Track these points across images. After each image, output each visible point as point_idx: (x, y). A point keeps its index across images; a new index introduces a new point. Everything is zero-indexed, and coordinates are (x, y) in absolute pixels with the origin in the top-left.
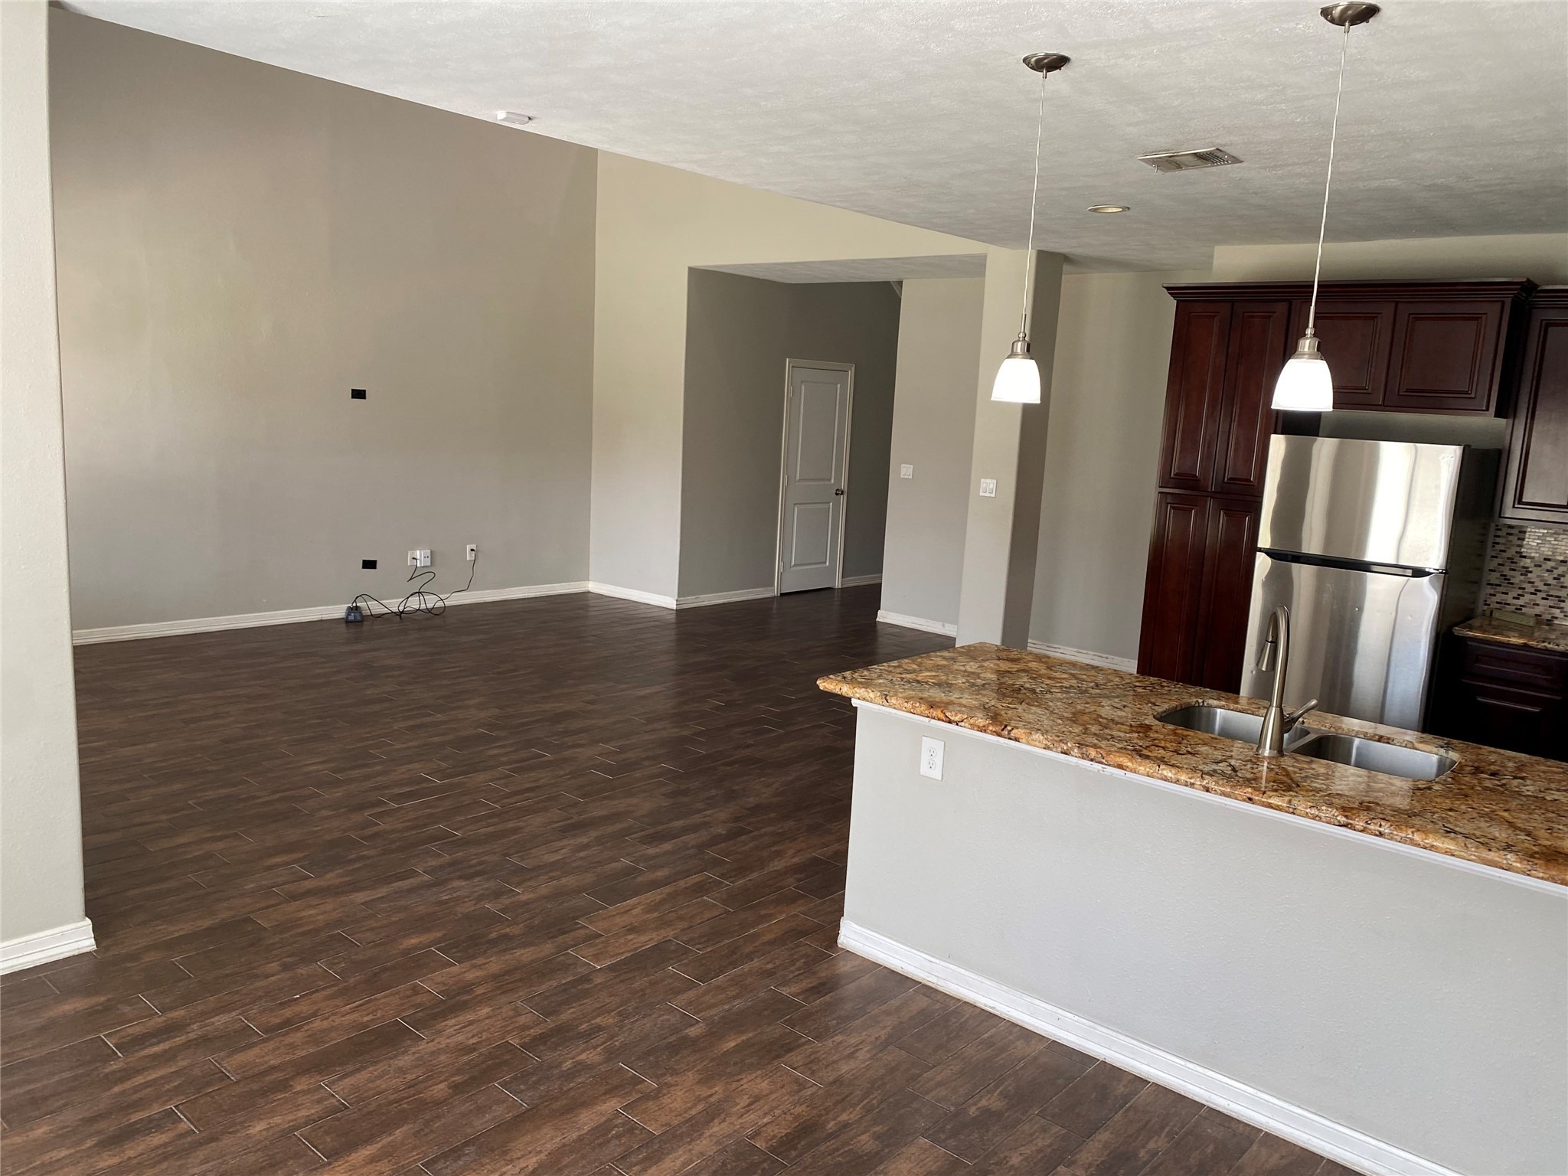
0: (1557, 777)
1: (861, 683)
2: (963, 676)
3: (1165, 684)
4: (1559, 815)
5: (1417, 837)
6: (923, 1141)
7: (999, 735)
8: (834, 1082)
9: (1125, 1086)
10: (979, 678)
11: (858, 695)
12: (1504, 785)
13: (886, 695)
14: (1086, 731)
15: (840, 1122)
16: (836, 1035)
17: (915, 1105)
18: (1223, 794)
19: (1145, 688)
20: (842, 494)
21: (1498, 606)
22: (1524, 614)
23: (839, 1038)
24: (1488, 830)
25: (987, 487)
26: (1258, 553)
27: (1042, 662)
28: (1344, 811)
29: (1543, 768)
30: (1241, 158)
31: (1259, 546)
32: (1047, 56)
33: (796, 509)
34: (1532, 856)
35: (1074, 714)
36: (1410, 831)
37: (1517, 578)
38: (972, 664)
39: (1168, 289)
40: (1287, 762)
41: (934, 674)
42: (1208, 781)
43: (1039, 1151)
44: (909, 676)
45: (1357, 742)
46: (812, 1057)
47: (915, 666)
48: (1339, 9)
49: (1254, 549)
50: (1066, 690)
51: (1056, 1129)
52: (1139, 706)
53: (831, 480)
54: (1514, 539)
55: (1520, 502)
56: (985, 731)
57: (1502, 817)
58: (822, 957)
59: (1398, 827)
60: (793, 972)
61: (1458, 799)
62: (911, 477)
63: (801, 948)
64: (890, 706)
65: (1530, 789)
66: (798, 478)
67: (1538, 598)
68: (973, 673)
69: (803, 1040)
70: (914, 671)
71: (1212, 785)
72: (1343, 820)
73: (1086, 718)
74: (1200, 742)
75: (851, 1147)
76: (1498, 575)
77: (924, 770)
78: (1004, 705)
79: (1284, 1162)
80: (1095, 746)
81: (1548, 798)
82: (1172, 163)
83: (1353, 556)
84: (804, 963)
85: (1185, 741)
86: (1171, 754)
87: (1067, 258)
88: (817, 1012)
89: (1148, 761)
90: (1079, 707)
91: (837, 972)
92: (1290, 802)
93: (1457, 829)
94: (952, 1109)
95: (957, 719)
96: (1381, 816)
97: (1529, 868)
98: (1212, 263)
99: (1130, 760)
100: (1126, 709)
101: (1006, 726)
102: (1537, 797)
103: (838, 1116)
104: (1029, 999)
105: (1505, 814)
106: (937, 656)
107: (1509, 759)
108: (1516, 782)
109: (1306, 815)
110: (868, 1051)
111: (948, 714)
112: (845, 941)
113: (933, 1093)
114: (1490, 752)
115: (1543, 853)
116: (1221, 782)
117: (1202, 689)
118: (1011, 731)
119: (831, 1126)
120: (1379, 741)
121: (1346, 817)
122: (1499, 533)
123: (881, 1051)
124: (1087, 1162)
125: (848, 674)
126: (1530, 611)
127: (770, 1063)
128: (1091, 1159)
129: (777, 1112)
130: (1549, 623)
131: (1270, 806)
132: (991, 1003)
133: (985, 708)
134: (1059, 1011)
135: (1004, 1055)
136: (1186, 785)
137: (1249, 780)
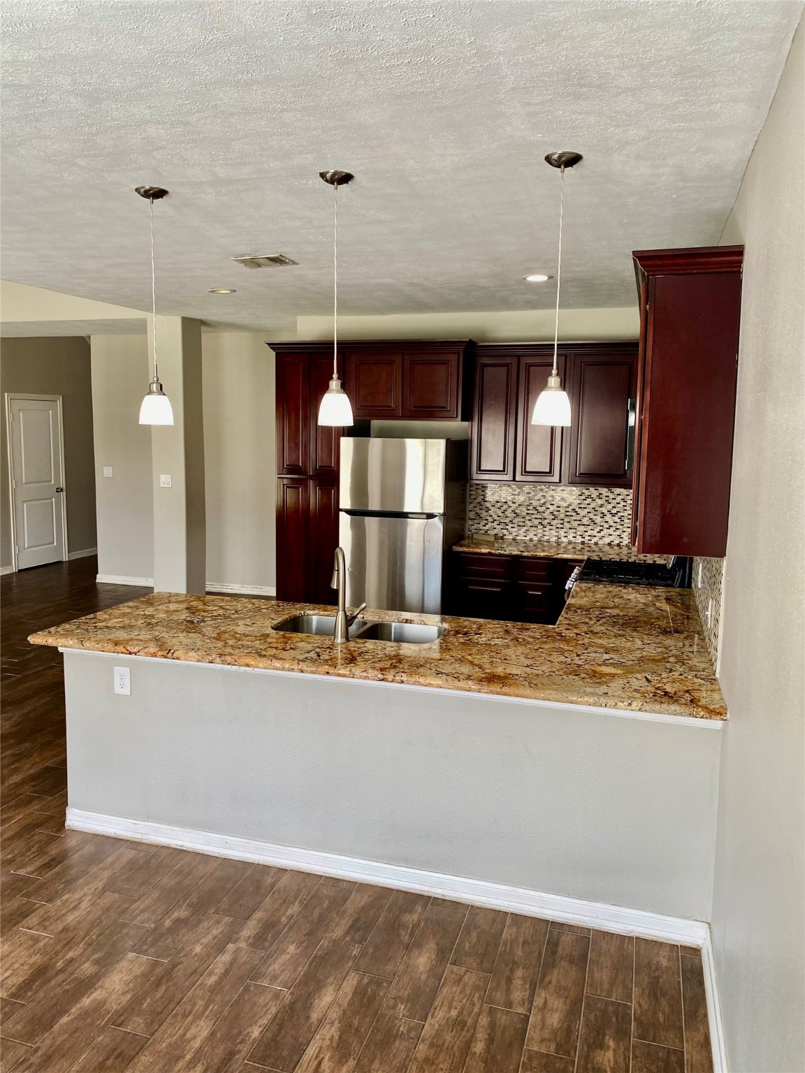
0: (498, 630)
1: (63, 635)
2: (142, 619)
3: (281, 604)
4: (497, 653)
5: (421, 680)
6: (131, 955)
7: (166, 657)
8: (62, 931)
9: (272, 877)
10: (154, 618)
11: (60, 644)
12: (470, 639)
13: (82, 641)
14: (225, 645)
15: (67, 960)
16: (64, 895)
17: (125, 931)
18: (312, 672)
19: (268, 609)
20: (62, 490)
21: (476, 531)
22: (489, 535)
23: (67, 896)
24: (459, 669)
25: (164, 480)
26: (340, 512)
27: (201, 601)
28: (381, 671)
29: (491, 626)
30: (296, 261)
31: (341, 507)
32: (151, 189)
33: (25, 505)
34: (481, 681)
35: (218, 634)
36: (417, 676)
37: (484, 514)
38: (150, 609)
39: (269, 344)
40: (352, 644)
41: (120, 620)
42: (302, 665)
43: (215, 938)
44: (100, 624)
45: (394, 624)
46: (45, 916)
47: (106, 616)
48: (330, 174)
49: (338, 510)
50: (214, 618)
51: (226, 919)
52: (262, 622)
53: (51, 481)
54: (480, 491)
55: (480, 470)
56: (156, 656)
57: (467, 659)
58: (52, 839)
59: (411, 675)
60: (28, 856)
61: (445, 652)
62: (112, 476)
63: (36, 837)
64: (85, 649)
65: (483, 639)
66: (24, 482)
67: (495, 525)
68: (150, 615)
69: (37, 906)
70: (105, 620)
71: (305, 668)
72: (380, 676)
73: (226, 636)
74: (299, 640)
75: (76, 975)
76: (474, 513)
77: (118, 690)
78: (170, 635)
79: (371, 899)
80: (230, 654)
81: (492, 644)
82: (254, 263)
83: (396, 509)
84: (38, 847)
85: (290, 641)
86: (280, 651)
87: (203, 323)
88: (48, 882)
89: (264, 659)
90: (223, 629)
91: (66, 848)
92: (351, 670)
93: (443, 671)
94: (153, 925)
95: (135, 650)
96: (402, 670)
97: (480, 688)
98: (296, 327)
99: (253, 660)
100: (255, 625)
101: (170, 650)
102: (486, 644)
103: (65, 955)
104: (205, 834)
105: (469, 657)
106: (124, 606)
107: (474, 623)
108: (476, 637)
109: (361, 677)
110: (89, 901)
111: (129, 648)
112: (70, 824)
113: (138, 918)
114: (464, 620)
115: (487, 678)
116: (309, 665)
117: (304, 604)
118: (173, 653)
119: (60, 964)
120: (406, 622)
121: (383, 674)
122: (472, 489)
123: (99, 898)
124: (247, 936)
125: (53, 629)
126: (492, 532)
127: (10, 930)
128: (249, 933)
129: (16, 966)
130: (502, 538)
131: (339, 675)
132: (179, 843)
133: (156, 640)
134: (227, 837)
135: (190, 877)
136: (289, 671)
137: (327, 660)
